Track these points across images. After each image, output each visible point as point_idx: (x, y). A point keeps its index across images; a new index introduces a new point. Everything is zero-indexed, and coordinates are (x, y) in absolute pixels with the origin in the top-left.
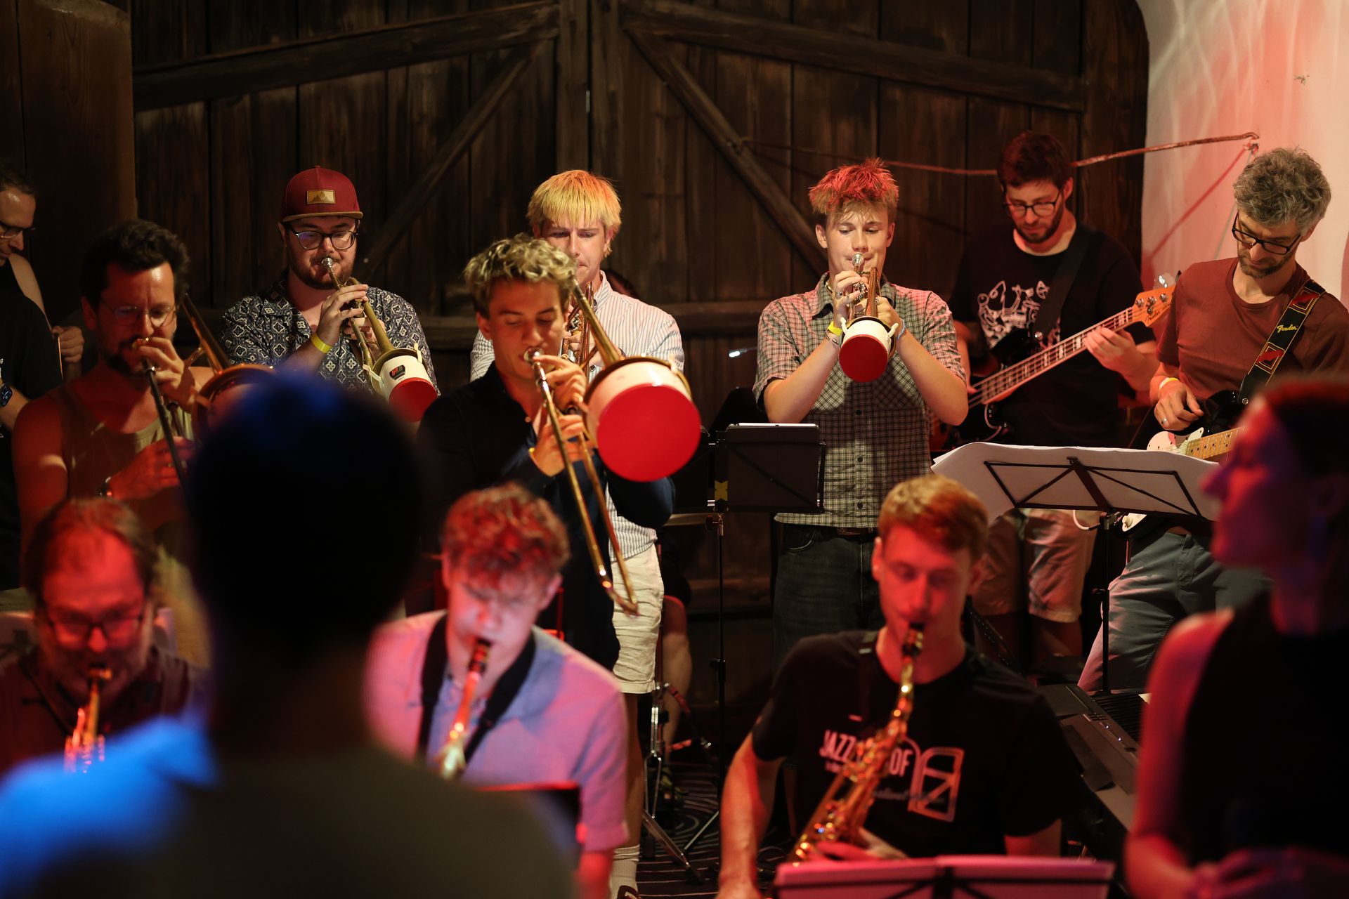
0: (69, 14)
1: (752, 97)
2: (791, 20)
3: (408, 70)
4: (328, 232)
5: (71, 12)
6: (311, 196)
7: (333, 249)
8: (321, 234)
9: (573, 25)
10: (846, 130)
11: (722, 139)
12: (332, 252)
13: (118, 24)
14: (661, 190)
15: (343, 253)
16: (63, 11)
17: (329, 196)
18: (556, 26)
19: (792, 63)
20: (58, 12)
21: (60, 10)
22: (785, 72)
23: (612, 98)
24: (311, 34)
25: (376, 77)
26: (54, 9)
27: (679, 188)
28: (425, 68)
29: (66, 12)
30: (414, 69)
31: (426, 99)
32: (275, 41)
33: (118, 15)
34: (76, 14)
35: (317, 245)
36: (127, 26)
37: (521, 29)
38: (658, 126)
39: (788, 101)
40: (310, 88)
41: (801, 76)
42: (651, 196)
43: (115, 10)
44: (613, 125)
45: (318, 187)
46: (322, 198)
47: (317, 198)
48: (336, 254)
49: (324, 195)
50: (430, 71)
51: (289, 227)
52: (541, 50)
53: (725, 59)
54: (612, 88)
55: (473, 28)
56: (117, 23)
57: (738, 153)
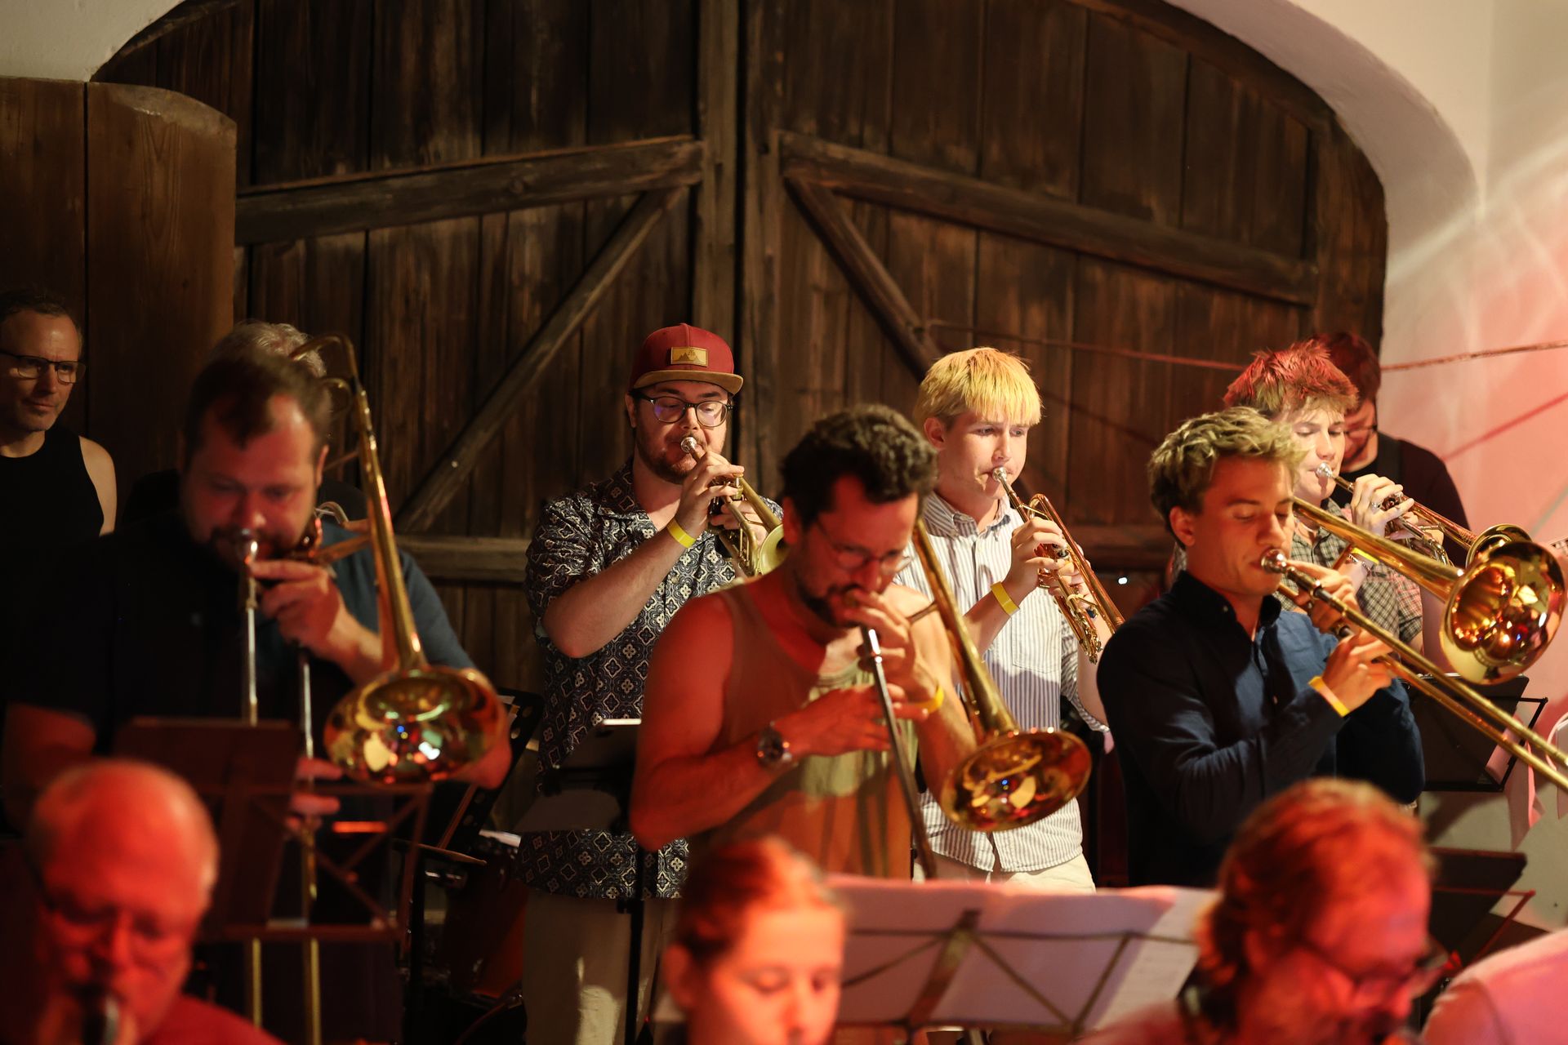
0: (157, 117)
1: (929, 270)
2: (978, 174)
3: (507, 218)
4: (695, 401)
5: (159, 114)
6: (676, 354)
7: (698, 426)
8: (684, 402)
9: (719, 169)
10: (1037, 317)
11: (901, 322)
12: (696, 428)
13: (222, 134)
14: (816, 383)
15: (708, 431)
16: (148, 112)
17: (700, 356)
18: (699, 169)
19: (978, 228)
20: (145, 114)
21: (144, 111)
22: (968, 240)
23: (768, 262)
24: (387, 164)
25: (468, 223)
26: (136, 109)
27: (838, 383)
28: (529, 216)
29: (152, 114)
30: (515, 216)
31: (530, 257)
32: (341, 172)
33: (222, 121)
34: (165, 117)
35: (675, 418)
36: (232, 136)
37: (659, 168)
38: (816, 302)
39: (971, 280)
40: (383, 235)
41: (988, 246)
42: (804, 391)
43: (218, 114)
44: (768, 299)
45: (686, 344)
46: (690, 357)
47: (685, 357)
48: (700, 433)
49: (694, 354)
50: (535, 220)
51: (638, 395)
52: (677, 200)
53: (899, 221)
54: (769, 251)
55: (599, 166)
56: (219, 133)
57: (920, 339)
